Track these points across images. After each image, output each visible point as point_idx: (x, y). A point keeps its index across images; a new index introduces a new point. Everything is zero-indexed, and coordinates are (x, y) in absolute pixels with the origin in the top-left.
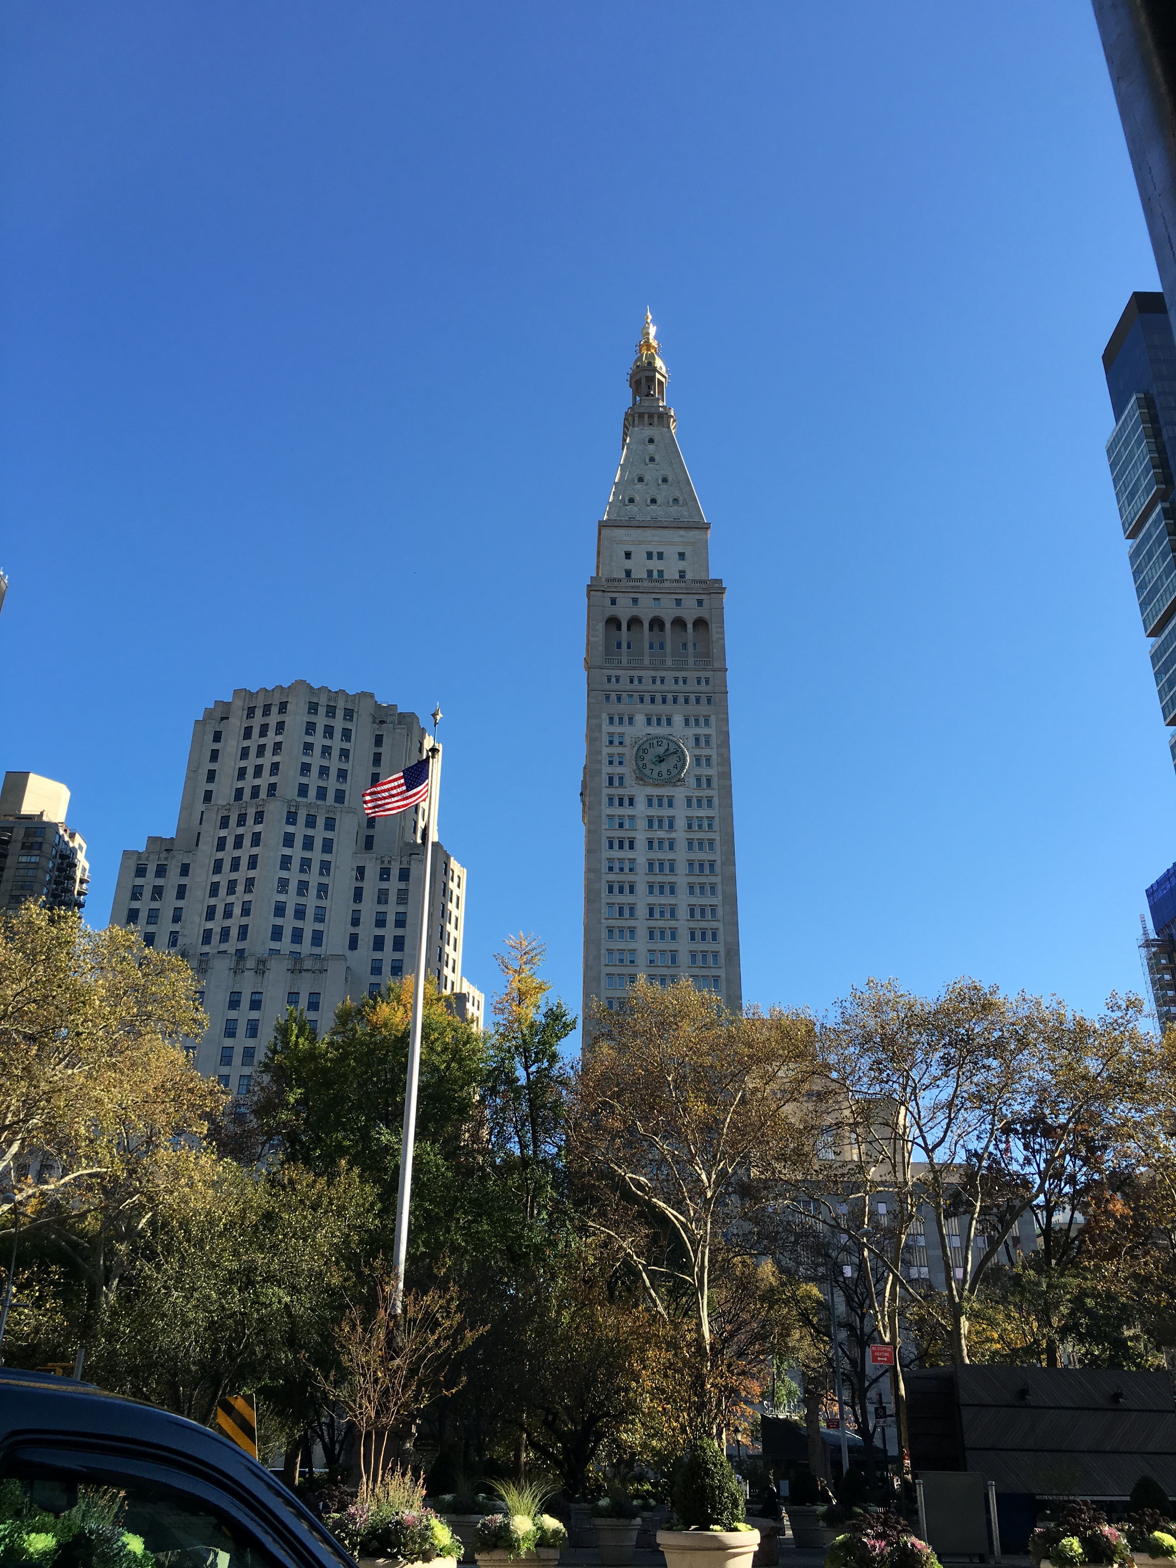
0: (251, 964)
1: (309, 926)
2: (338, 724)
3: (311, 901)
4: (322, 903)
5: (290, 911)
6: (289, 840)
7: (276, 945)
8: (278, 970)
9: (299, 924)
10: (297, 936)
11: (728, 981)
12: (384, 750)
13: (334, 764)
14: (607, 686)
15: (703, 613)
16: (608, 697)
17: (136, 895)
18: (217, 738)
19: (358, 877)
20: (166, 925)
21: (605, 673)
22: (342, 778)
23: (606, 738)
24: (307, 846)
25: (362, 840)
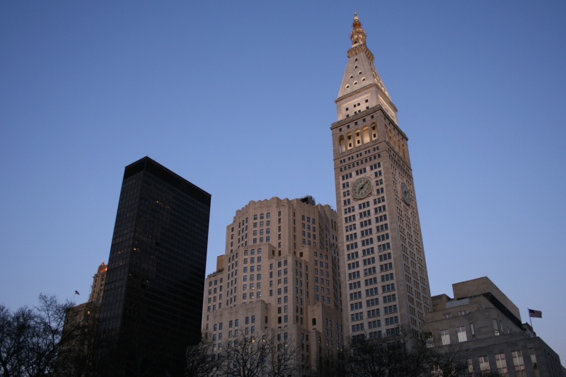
0: (234, 310)
1: (255, 290)
4: (259, 281)
5: (248, 287)
7: (245, 301)
8: (242, 309)
10: (251, 296)
13: (265, 228)
14: (341, 165)
15: (374, 120)
16: (341, 169)
17: (210, 293)
18: (233, 230)
19: (271, 268)
20: (218, 301)
21: (340, 160)
22: (268, 232)
23: (341, 186)
24: (252, 260)
25: (277, 253)
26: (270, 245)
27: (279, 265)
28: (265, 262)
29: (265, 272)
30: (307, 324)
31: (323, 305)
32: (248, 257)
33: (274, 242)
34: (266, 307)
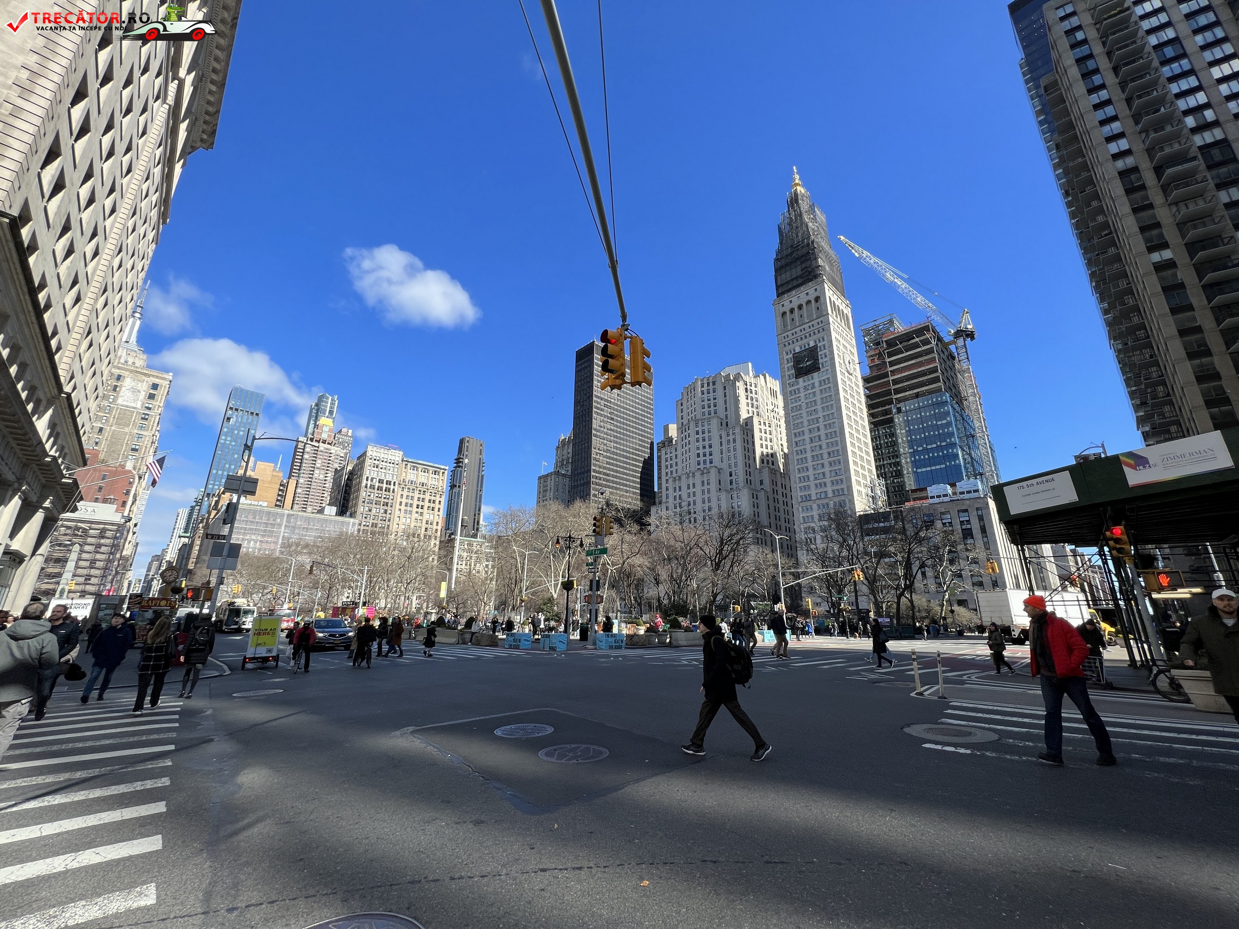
0: (691, 475)
1: (708, 458)
2: (711, 387)
3: (707, 450)
4: (711, 450)
5: (701, 455)
6: (697, 433)
7: (699, 467)
8: (698, 474)
9: (705, 458)
10: (705, 462)
11: (841, 441)
12: (727, 391)
13: (712, 402)
14: (784, 341)
15: (817, 294)
16: (785, 345)
17: (666, 461)
18: (682, 405)
19: (721, 437)
20: (674, 468)
21: (783, 335)
22: (715, 406)
23: (786, 362)
24: (703, 433)
25: (724, 424)
26: (718, 417)
27: (728, 435)
28: (715, 434)
29: (715, 442)
30: (755, 485)
31: (769, 468)
32: (700, 429)
33: (722, 414)
34: (719, 471)
